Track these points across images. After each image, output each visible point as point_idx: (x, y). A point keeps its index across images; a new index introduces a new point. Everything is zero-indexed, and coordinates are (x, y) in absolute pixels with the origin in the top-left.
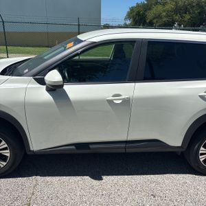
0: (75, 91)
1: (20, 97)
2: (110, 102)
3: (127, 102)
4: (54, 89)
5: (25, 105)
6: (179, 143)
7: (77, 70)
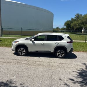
0: (36, 42)
1: (28, 43)
2: (41, 44)
3: (44, 44)
4: (33, 41)
5: (28, 44)
6: (53, 52)
7: (36, 39)
